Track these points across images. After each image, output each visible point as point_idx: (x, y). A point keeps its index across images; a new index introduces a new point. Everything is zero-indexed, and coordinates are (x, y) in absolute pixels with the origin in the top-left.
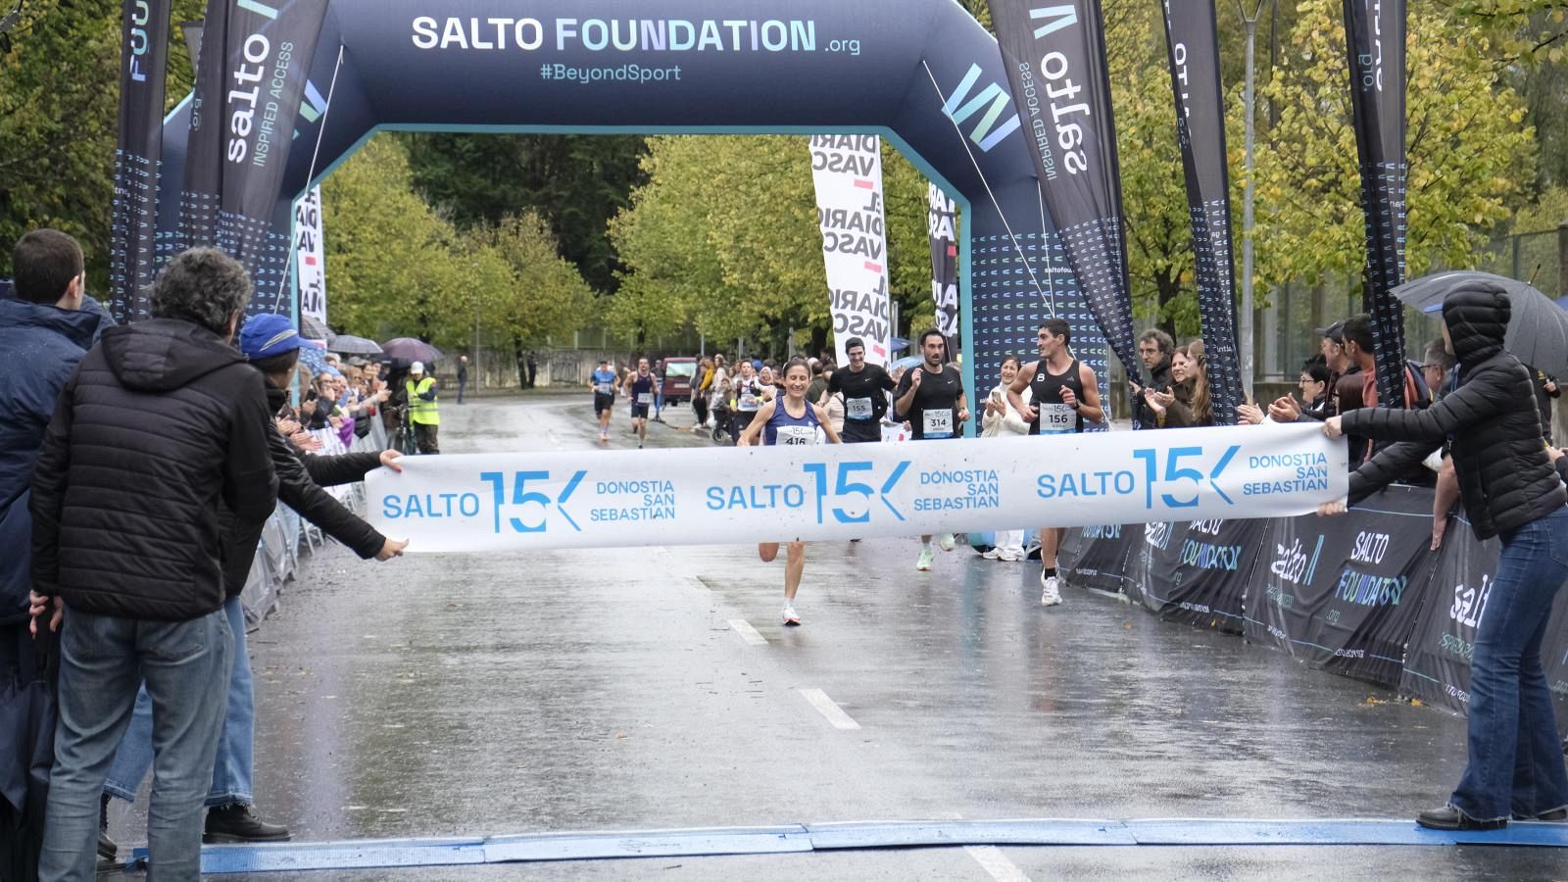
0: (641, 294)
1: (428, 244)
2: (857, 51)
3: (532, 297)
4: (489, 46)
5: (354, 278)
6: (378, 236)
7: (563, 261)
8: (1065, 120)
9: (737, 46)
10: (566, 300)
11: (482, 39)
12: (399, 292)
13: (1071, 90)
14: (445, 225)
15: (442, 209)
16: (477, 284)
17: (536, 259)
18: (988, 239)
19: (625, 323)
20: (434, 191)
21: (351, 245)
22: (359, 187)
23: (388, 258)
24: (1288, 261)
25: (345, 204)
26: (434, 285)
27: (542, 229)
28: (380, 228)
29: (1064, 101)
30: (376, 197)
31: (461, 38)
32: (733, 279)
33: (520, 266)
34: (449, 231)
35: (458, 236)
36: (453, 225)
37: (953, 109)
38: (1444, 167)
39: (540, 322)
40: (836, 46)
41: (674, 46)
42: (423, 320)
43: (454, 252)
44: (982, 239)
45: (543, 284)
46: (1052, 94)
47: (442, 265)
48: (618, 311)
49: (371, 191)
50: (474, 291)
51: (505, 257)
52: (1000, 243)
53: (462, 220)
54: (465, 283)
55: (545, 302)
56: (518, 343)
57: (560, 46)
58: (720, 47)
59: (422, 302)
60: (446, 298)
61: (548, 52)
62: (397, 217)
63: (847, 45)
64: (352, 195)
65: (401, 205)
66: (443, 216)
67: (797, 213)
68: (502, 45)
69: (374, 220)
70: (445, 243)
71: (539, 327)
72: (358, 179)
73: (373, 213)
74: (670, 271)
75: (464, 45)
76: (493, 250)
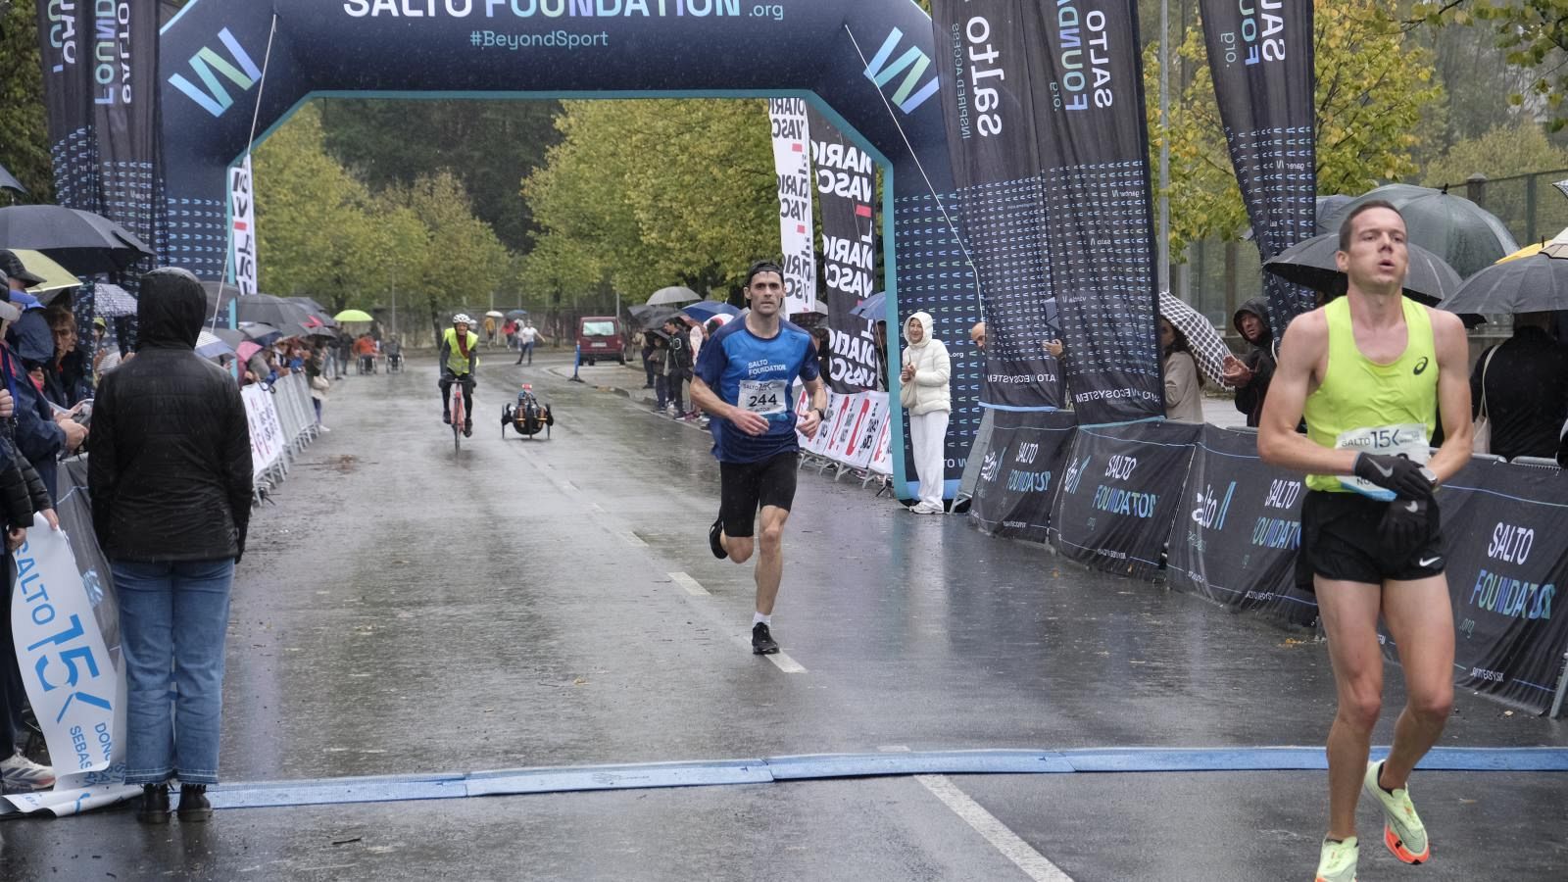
0: (556, 253)
1: (342, 205)
2: (780, 16)
3: (446, 258)
4: (419, 13)
6: (291, 197)
7: (478, 223)
8: (984, 83)
9: (662, 12)
10: (481, 261)
11: (412, 7)
12: (315, 254)
13: (991, 55)
14: (359, 186)
15: (356, 164)
16: (392, 244)
17: (451, 220)
18: (910, 199)
19: (540, 282)
20: (348, 153)
21: (265, 207)
22: (272, 149)
23: (302, 220)
24: (1203, 217)
26: (349, 246)
27: (456, 189)
28: (294, 190)
29: (983, 65)
30: (291, 158)
31: (391, 6)
32: (651, 238)
33: (435, 227)
34: (363, 195)
35: (372, 197)
36: (366, 185)
37: (875, 72)
38: (1355, 124)
39: (456, 283)
40: (760, 11)
41: (601, 12)
42: (338, 281)
43: (369, 212)
44: (905, 199)
45: (458, 244)
46: (974, 57)
47: (356, 226)
48: (534, 271)
50: (389, 251)
51: (420, 217)
52: (922, 204)
53: (377, 180)
54: (381, 243)
55: (460, 262)
56: (433, 304)
57: (490, 13)
58: (646, 13)
59: (337, 263)
60: (361, 259)
61: (477, 18)
62: (310, 178)
63: (770, 10)
65: (315, 167)
66: (357, 176)
67: (715, 171)
68: (432, 12)
69: (288, 182)
70: (359, 204)
71: (454, 287)
73: (287, 174)
74: (587, 231)
75: (395, 13)
76: (407, 211)
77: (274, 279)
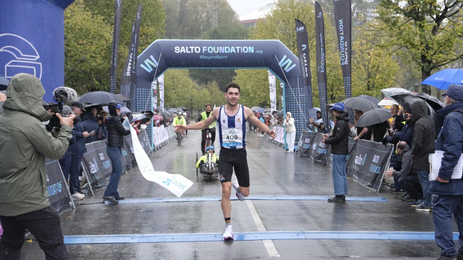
1: (192, 88)
5: (177, 95)
6: (182, 86)
7: (221, 91)
12: (186, 98)
14: (196, 84)
15: (195, 81)
16: (203, 96)
17: (215, 91)
20: (193, 77)
23: (184, 91)
25: (175, 80)
26: (194, 96)
27: (216, 85)
28: (182, 85)
30: (182, 78)
32: (252, 95)
33: (212, 93)
34: (197, 85)
42: (191, 104)
43: (198, 90)
47: (195, 92)
49: (181, 77)
50: (202, 98)
51: (209, 91)
53: (199, 83)
54: (200, 96)
59: (191, 100)
60: (196, 99)
62: (186, 82)
64: (177, 78)
65: (187, 80)
66: (195, 82)
67: (263, 82)
70: (196, 88)
72: (178, 75)
73: (181, 82)
76: (206, 89)
77: (178, 103)
